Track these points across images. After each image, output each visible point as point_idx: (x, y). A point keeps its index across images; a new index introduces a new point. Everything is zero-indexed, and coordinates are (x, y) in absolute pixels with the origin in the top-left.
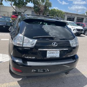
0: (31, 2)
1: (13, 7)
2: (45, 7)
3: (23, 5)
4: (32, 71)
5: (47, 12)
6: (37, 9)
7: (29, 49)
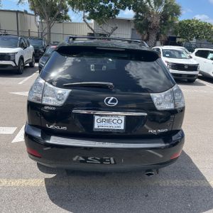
0: (127, 8)
1: (87, 23)
2: (164, 17)
3: (109, 17)
4: (75, 159)
5: (168, 28)
6: (141, 22)
7: (54, 109)
